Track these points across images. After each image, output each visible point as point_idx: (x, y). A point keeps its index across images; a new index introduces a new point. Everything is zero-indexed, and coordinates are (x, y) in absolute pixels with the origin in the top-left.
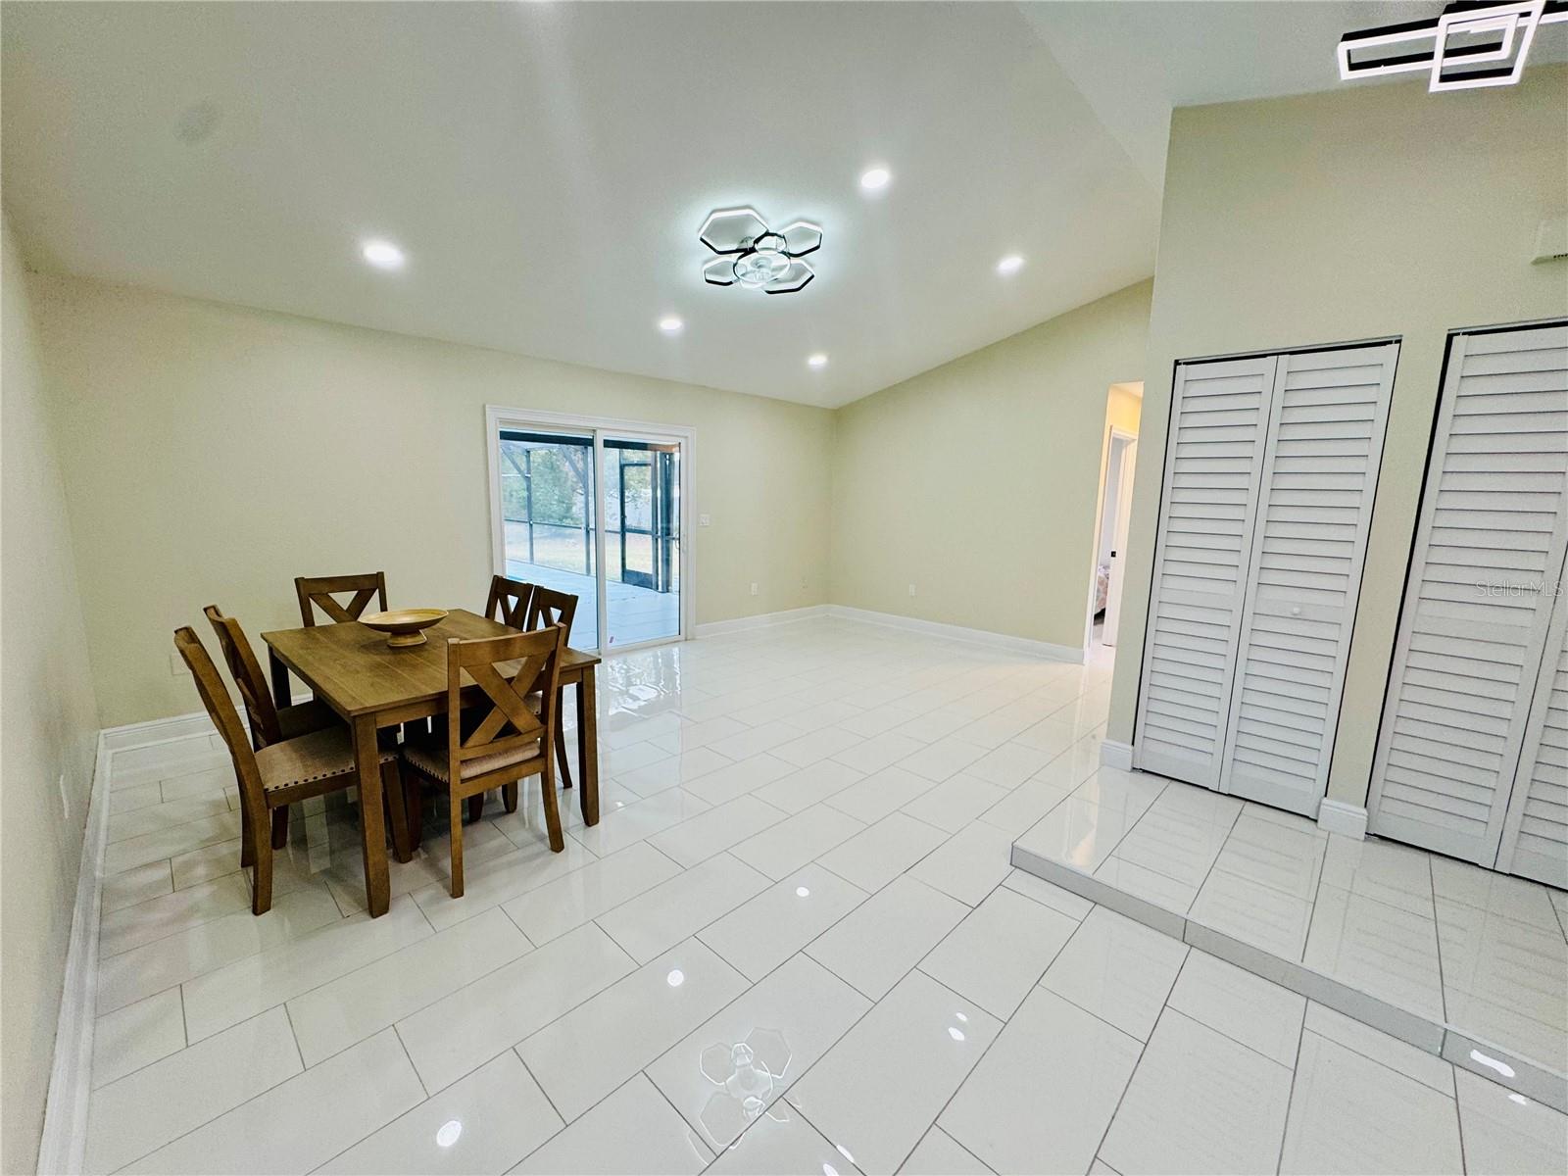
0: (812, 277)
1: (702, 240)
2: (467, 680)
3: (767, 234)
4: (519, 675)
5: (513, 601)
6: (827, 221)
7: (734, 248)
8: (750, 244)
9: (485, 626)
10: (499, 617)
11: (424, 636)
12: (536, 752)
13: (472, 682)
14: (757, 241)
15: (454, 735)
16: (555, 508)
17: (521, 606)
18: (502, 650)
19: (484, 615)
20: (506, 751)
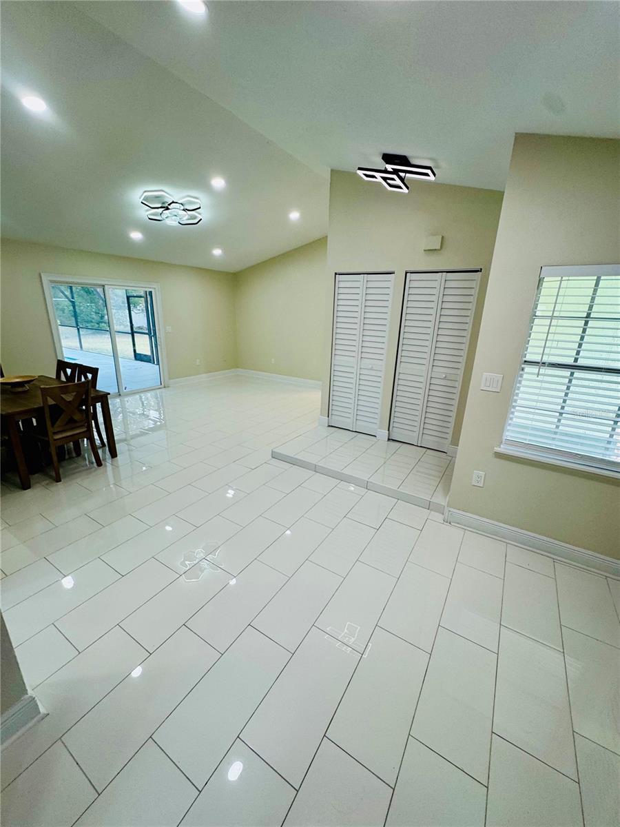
0: (201, 220)
1: (142, 203)
2: (51, 402)
3: (173, 202)
4: (73, 399)
5: (69, 371)
6: (200, 199)
7: (160, 206)
8: (166, 205)
9: (56, 382)
10: (63, 378)
11: (27, 387)
12: (86, 429)
13: (54, 403)
14: (169, 205)
15: (49, 423)
16: (94, 316)
17: (73, 373)
18: (64, 389)
19: (55, 377)
20: (72, 429)
